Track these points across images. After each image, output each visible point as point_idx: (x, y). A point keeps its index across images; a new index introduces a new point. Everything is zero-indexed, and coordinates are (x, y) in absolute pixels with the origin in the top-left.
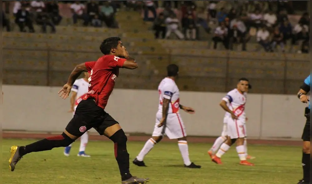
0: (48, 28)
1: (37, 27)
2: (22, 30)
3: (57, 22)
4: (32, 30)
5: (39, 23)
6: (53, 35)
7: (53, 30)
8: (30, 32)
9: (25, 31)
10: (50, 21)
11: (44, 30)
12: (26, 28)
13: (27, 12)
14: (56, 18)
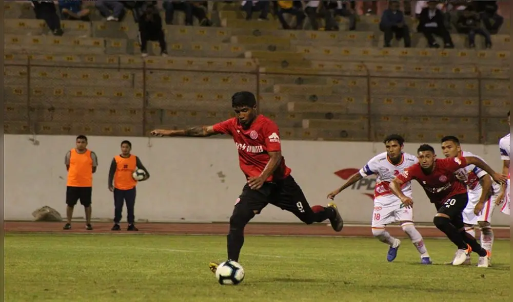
0: (478, 38)
1: (457, 38)
2: (431, 44)
3: (494, 29)
4: (449, 44)
5: (461, 31)
6: (487, 52)
7: (488, 43)
8: (446, 47)
9: (437, 46)
10: (482, 25)
11: (471, 42)
12: (439, 40)
13: (438, 11)
14: (492, 21)
